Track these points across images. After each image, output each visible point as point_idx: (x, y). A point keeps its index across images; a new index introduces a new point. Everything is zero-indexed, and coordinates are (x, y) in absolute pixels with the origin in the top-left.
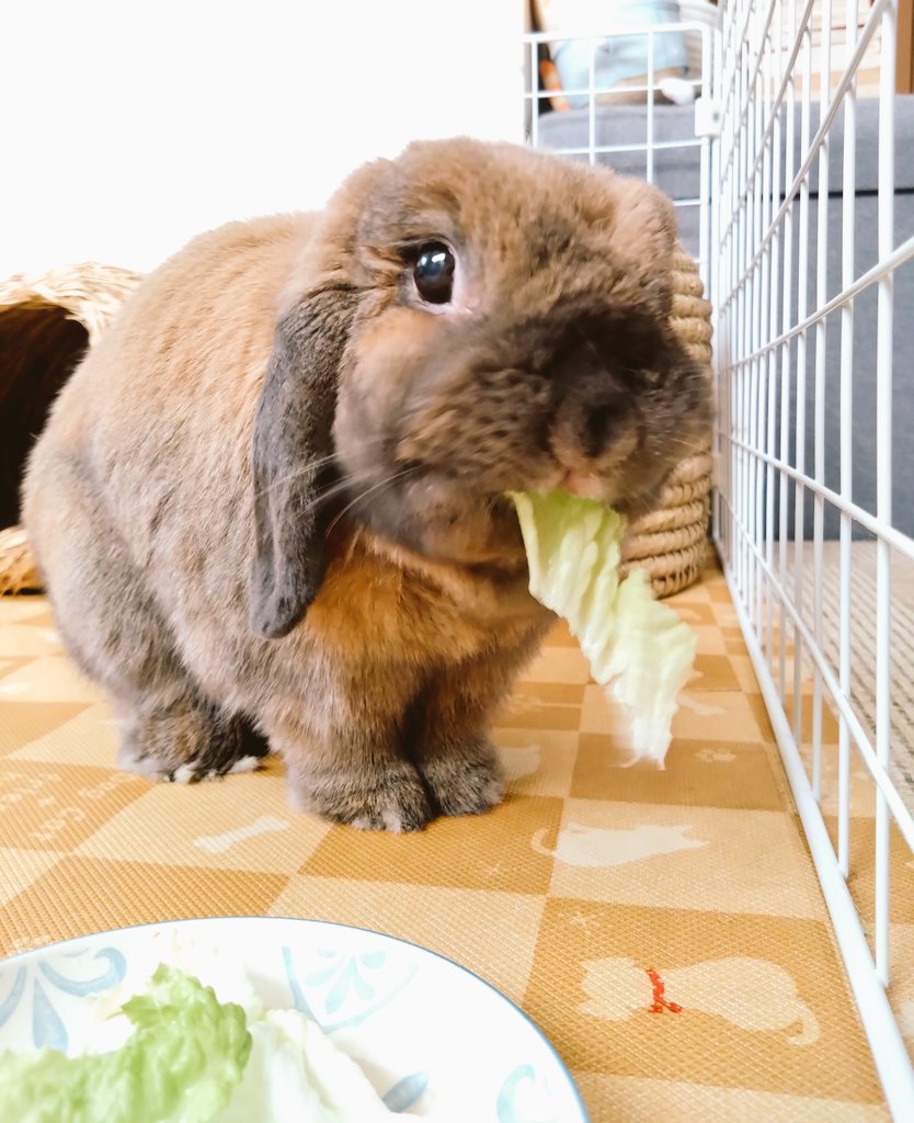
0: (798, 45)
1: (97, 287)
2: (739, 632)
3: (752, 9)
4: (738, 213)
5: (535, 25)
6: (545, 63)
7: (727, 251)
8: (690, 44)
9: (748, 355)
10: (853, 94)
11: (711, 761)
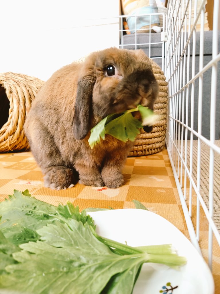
0: (184, 18)
1: (9, 78)
2: (169, 162)
3: (174, 9)
4: (171, 60)
5: (122, 13)
6: (124, 22)
7: (168, 69)
8: (160, 18)
9: (172, 95)
10: (195, 31)
11: (160, 192)
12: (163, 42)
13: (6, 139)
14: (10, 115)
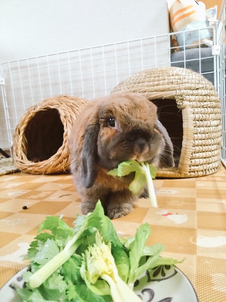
12: (215, 56)
13: (61, 162)
14: (65, 139)
